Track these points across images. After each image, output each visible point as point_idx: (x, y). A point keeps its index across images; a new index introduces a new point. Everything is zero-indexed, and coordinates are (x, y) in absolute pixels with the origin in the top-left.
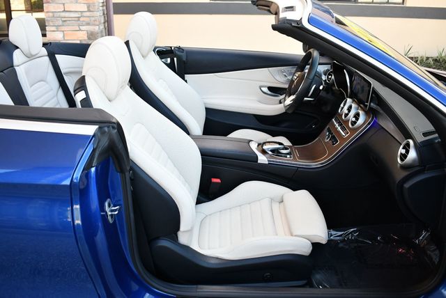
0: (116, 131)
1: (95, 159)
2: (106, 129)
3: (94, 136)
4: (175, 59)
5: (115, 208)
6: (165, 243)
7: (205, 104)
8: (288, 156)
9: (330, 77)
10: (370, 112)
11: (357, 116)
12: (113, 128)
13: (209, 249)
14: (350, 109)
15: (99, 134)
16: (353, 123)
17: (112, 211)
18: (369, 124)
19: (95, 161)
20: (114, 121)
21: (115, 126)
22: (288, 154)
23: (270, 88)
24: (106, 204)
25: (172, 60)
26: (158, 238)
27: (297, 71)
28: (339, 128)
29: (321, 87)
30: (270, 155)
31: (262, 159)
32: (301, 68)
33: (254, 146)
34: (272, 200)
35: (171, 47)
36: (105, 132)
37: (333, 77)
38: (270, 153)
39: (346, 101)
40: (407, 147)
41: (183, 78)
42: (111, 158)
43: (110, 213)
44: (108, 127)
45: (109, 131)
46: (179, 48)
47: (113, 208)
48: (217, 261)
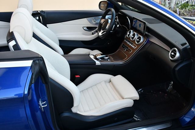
0: (42, 62)
1: (33, 79)
2: (37, 62)
3: (31, 66)
4: (41, 17)
5: (44, 103)
6: (66, 114)
7: (58, 38)
8: (109, 60)
9: (116, 20)
10: (145, 36)
11: (139, 38)
12: (41, 60)
13: (85, 112)
14: (134, 35)
15: (33, 65)
16: (138, 42)
17: (43, 105)
18: (145, 42)
19: (33, 81)
20: (40, 56)
21: (42, 59)
22: (108, 59)
23: (88, 28)
24: (40, 102)
25: (39, 18)
26: (63, 113)
27: (102, 19)
28: (130, 44)
29: (118, 26)
30: (100, 60)
31: (98, 63)
32: (104, 17)
33: (92, 57)
34: (105, 82)
35: (38, 11)
36: (37, 63)
37: (118, 20)
38: (100, 59)
39: (130, 31)
40: (174, 51)
41: (46, 26)
42: (40, 77)
43: (43, 106)
44: (38, 60)
45: (39, 62)
46: (42, 11)
47: (43, 103)
48: (93, 118)
